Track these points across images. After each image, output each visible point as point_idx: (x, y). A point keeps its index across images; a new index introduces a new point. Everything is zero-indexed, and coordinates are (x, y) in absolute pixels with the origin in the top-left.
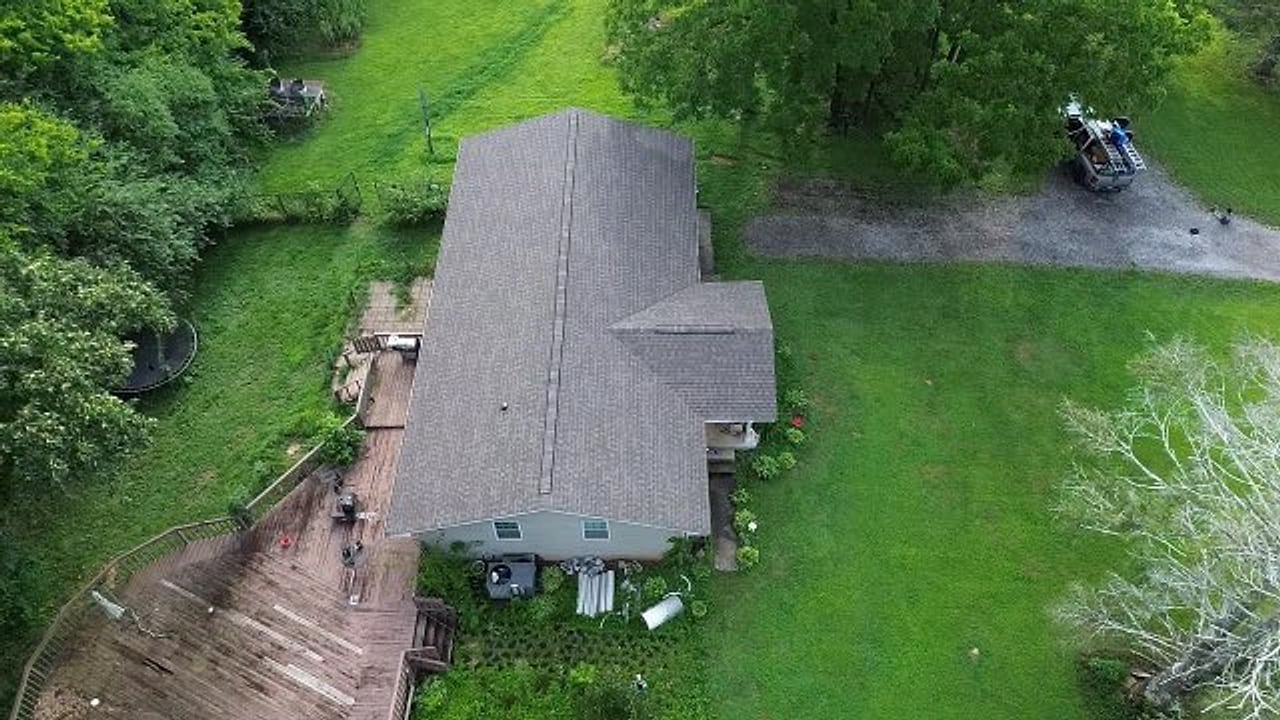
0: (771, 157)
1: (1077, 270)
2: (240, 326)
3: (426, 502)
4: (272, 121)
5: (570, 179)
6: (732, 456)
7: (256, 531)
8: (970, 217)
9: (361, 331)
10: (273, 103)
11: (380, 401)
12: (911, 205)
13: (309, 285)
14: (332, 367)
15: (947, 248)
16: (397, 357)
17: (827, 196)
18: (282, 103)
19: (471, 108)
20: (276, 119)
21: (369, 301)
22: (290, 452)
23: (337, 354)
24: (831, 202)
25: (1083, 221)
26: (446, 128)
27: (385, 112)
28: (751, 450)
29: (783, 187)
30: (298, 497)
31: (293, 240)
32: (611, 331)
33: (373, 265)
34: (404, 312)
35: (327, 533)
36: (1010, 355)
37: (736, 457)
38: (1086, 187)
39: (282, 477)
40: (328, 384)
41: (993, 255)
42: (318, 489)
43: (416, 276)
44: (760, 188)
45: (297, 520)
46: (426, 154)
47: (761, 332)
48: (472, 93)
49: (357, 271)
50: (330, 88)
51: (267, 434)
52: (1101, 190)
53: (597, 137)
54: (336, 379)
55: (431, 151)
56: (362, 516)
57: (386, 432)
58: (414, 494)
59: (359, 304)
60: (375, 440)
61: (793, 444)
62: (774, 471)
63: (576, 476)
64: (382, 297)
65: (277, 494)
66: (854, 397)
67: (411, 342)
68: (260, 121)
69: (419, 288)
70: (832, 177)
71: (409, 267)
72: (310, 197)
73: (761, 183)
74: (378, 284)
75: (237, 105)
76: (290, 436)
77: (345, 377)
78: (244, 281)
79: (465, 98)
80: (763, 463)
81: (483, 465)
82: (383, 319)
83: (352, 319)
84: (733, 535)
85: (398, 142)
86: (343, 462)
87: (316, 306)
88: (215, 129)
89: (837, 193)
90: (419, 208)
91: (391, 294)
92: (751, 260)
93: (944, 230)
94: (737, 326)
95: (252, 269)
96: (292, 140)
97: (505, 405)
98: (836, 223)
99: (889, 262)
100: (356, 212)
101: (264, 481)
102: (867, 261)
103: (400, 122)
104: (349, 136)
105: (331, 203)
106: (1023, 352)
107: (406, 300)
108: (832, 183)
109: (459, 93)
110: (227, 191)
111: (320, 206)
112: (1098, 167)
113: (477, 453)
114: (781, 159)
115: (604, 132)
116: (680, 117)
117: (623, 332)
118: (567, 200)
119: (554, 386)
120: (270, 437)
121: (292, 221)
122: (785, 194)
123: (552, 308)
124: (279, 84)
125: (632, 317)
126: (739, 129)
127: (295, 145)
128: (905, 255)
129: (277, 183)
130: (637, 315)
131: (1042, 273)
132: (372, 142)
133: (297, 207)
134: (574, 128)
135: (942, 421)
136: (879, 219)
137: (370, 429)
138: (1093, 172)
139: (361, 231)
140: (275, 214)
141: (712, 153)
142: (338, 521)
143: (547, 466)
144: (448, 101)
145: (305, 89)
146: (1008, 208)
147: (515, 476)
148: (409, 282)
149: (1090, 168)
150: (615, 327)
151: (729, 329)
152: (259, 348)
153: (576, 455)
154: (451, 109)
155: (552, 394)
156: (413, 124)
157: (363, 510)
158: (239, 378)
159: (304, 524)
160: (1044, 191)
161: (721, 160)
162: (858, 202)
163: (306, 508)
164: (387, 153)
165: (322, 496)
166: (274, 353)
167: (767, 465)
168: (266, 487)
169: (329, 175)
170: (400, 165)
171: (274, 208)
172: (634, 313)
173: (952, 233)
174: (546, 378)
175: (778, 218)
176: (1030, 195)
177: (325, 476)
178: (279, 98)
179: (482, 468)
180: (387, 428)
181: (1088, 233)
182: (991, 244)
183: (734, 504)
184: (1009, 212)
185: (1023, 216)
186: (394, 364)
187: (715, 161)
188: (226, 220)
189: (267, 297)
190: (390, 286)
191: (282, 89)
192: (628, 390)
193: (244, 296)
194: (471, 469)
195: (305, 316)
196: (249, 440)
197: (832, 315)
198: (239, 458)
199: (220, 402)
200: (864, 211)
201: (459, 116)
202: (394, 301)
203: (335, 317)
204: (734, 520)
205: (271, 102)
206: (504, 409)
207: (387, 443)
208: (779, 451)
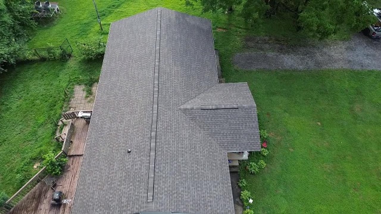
0: (241, 28)
1: (372, 71)
2: (17, 107)
3: (90, 204)
4: (37, 19)
5: (158, 38)
6: (237, 164)
7: (13, 211)
8: (325, 50)
9: (70, 108)
10: (36, 11)
11: (75, 142)
12: (300, 46)
13: (49, 87)
14: (56, 125)
15: (318, 64)
16: (83, 121)
17: (265, 43)
18: (40, 12)
19: (118, 11)
20: (38, 18)
21: (74, 94)
22: (35, 167)
23: (58, 119)
24: (267, 46)
25: (370, 51)
26: (108, 20)
27: (83, 14)
28: (246, 160)
29: (247, 40)
30: (35, 192)
31: (43, 68)
32: (180, 109)
33: (76, 78)
34: (89, 99)
35: (47, 212)
36: (352, 110)
37: (239, 164)
38: (370, 37)
39: (31, 180)
40: (54, 133)
41: (337, 66)
42: (45, 188)
43: (94, 82)
44: (238, 41)
45: (34, 205)
46: (100, 31)
47: (251, 107)
48: (119, 6)
49: (69, 81)
50: (61, 5)
51: (25, 158)
52: (376, 38)
53: (170, 20)
54: (58, 131)
55: (102, 29)
56: (65, 201)
57: (78, 157)
58: (85, 199)
59: (69, 96)
60: (73, 161)
61: (264, 156)
62: (257, 170)
63: (166, 189)
64: (79, 91)
65: (28, 189)
66: (288, 132)
67: (89, 115)
68: (31, 19)
69: (95, 88)
70: (267, 36)
71: (91, 79)
72: (49, 50)
73: (238, 39)
74: (78, 86)
75: (19, 12)
76: (34, 159)
77: (62, 129)
78: (21, 86)
79: (116, 8)
80: (251, 166)
81: (119, 183)
82: (80, 102)
83: (66, 103)
84: (240, 203)
85: (89, 26)
86: (56, 174)
87: (51, 96)
88: (5, 22)
89: (270, 42)
90: (95, 53)
91: (84, 91)
92: (237, 71)
93: (315, 56)
94: (239, 105)
95: (25, 81)
96: (45, 26)
97: (129, 150)
98: (270, 54)
99: (294, 71)
100: (70, 56)
101: (22, 182)
102: (286, 71)
103: (90, 19)
104: (69, 24)
105: (58, 52)
106: (357, 107)
107: (90, 93)
108: (267, 38)
109: (113, 6)
110: (12, 48)
111: (54, 53)
112: (375, 28)
113: (116, 176)
114: (245, 29)
115: (173, 17)
116: (206, 10)
117: (186, 110)
118: (158, 48)
119: (153, 140)
120: (26, 160)
121: (43, 60)
122: (249, 43)
123: (152, 100)
124: (40, 4)
125: (190, 102)
126: (227, 17)
127: (47, 28)
128: (301, 67)
129: (38, 44)
130: (192, 101)
131: (358, 73)
132: (78, 27)
133: (44, 54)
134: (159, 16)
135: (328, 142)
136: (288, 52)
137: (70, 156)
138: (374, 31)
139: (72, 64)
140: (36, 58)
141: (217, 27)
142: (53, 206)
143: (151, 185)
144: (109, 9)
145: (50, 6)
146: (340, 46)
147: (135, 191)
148: (91, 85)
149: (373, 29)
150: (182, 107)
151: (235, 106)
152: (25, 117)
153: (166, 177)
154: (110, 13)
155: (153, 144)
156: (95, 19)
157: (65, 199)
158: (15, 131)
159: (37, 206)
160: (352, 39)
161: (220, 30)
162: (278, 45)
163: (38, 198)
164: (84, 31)
165: (46, 191)
166: (32, 119)
167: (254, 167)
168: (22, 186)
169: (60, 40)
170: (89, 36)
171: (34, 55)
172: (190, 100)
173: (319, 57)
174: (149, 136)
175: (247, 53)
176: (348, 40)
177: (48, 181)
178: (39, 10)
179: (119, 185)
180: (78, 155)
181: (374, 56)
182: (335, 62)
183: (239, 187)
184: (341, 48)
185: (347, 49)
186: (82, 124)
187: (218, 30)
188: (12, 61)
189: (30, 93)
190: (83, 87)
191: (41, 6)
192: (189, 139)
193: (20, 93)
194: (113, 186)
195: (46, 102)
196: (17, 162)
197: (273, 94)
198: (12, 170)
199: (6, 142)
200: (281, 49)
201: (113, 15)
202: (85, 94)
203: (59, 102)
204: (240, 196)
205: (35, 11)
206: (129, 152)
207: (78, 163)
208: (258, 159)
